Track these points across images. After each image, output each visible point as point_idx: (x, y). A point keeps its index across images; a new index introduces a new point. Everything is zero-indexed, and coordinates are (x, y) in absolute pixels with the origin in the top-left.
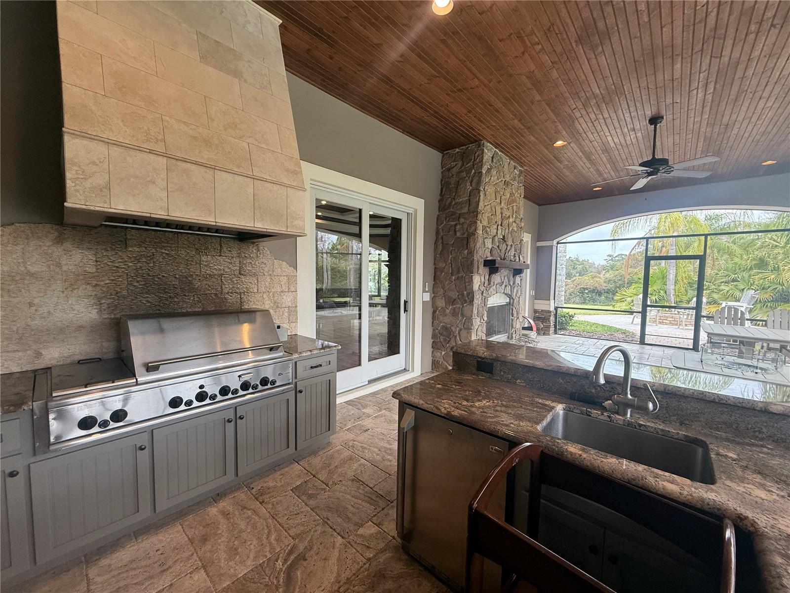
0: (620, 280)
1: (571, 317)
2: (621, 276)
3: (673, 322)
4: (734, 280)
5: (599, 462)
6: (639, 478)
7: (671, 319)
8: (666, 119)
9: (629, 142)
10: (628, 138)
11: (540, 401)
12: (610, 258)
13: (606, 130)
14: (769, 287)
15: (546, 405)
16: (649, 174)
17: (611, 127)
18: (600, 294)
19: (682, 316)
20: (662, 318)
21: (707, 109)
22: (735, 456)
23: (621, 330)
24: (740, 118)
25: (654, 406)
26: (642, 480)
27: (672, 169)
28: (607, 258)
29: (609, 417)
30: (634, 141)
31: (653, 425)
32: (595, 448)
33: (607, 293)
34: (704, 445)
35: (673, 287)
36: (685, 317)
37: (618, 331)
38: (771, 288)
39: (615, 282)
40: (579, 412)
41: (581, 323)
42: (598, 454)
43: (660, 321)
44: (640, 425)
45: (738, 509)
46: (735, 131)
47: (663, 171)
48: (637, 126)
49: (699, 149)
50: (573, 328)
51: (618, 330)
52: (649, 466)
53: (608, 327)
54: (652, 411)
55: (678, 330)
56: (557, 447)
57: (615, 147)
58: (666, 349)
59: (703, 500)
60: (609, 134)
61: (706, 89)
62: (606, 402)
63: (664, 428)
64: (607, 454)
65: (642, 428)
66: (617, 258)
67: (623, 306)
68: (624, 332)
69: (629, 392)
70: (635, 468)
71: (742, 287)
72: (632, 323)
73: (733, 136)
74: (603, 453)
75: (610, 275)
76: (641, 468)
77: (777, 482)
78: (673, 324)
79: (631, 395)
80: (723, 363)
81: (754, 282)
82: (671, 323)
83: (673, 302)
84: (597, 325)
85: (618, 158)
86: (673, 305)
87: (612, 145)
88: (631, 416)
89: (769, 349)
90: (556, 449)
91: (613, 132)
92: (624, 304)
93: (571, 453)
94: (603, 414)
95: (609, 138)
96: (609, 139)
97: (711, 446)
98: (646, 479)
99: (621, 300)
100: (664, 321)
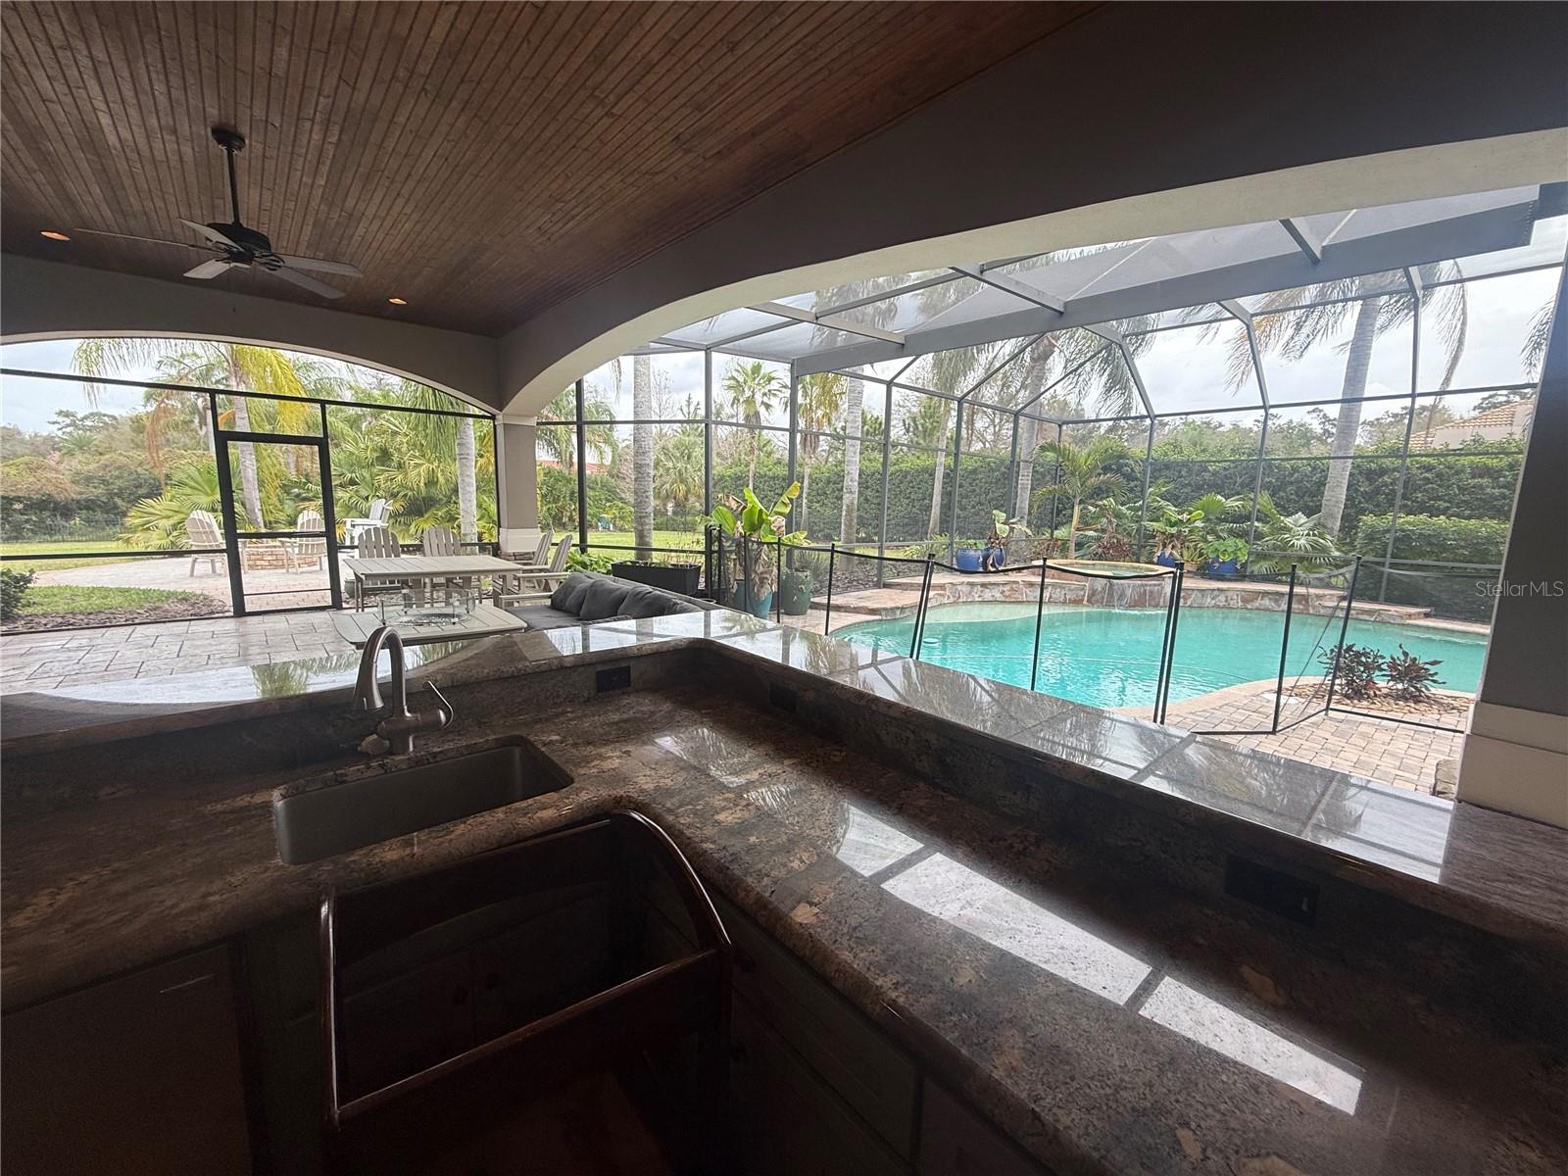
0: (117, 477)
1: (23, 581)
2: (119, 468)
3: (275, 563)
4: (352, 482)
5: (447, 844)
6: (509, 829)
7: (270, 558)
8: (251, 145)
9: (159, 155)
10: (158, 145)
11: (219, 807)
12: (68, 421)
13: (95, 90)
14: (398, 493)
15: (242, 809)
16: (234, 257)
17: (113, 95)
18: (65, 510)
19: (289, 550)
20: (253, 557)
21: (325, 169)
22: (557, 737)
23: (175, 593)
24: (371, 212)
25: (445, 713)
26: (515, 828)
27: (281, 264)
28: (56, 418)
29: (382, 766)
30: (174, 159)
31: (451, 745)
32: (420, 829)
33: (88, 508)
34: (522, 742)
35: (256, 494)
36: (297, 550)
37: (168, 598)
38: (401, 494)
39: (104, 482)
40: (320, 786)
41: (51, 593)
42: (433, 834)
43: (250, 563)
44: (435, 755)
45: (610, 793)
46: (361, 230)
47: (264, 260)
48: (184, 129)
49: (305, 237)
50: (30, 610)
51: (169, 595)
52: (506, 805)
53: (138, 592)
54: (447, 723)
55: (288, 576)
56: (362, 870)
57: (118, 146)
58: (291, 617)
59: (581, 806)
60: (103, 107)
61: (326, 133)
62: (363, 744)
63: (469, 743)
64: (445, 826)
65: (438, 759)
66: (88, 423)
67: (156, 541)
68: (185, 598)
69: (405, 707)
70: (496, 819)
71: (364, 493)
72: (192, 575)
73: (357, 238)
74: (440, 828)
75: (79, 463)
76: (500, 813)
77: (605, 745)
78: (276, 567)
79: (409, 711)
80: (409, 619)
81: (379, 486)
82: (272, 566)
83: (262, 525)
84: (105, 592)
85: (127, 182)
86: (263, 531)
87: (112, 139)
88: (414, 747)
89: (434, 586)
90: (363, 875)
91: (116, 108)
92: (155, 535)
93: (394, 863)
94: (369, 767)
95: (105, 120)
96: (103, 121)
97: (532, 738)
98: (518, 824)
99: (146, 528)
100: (258, 563)
